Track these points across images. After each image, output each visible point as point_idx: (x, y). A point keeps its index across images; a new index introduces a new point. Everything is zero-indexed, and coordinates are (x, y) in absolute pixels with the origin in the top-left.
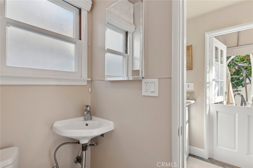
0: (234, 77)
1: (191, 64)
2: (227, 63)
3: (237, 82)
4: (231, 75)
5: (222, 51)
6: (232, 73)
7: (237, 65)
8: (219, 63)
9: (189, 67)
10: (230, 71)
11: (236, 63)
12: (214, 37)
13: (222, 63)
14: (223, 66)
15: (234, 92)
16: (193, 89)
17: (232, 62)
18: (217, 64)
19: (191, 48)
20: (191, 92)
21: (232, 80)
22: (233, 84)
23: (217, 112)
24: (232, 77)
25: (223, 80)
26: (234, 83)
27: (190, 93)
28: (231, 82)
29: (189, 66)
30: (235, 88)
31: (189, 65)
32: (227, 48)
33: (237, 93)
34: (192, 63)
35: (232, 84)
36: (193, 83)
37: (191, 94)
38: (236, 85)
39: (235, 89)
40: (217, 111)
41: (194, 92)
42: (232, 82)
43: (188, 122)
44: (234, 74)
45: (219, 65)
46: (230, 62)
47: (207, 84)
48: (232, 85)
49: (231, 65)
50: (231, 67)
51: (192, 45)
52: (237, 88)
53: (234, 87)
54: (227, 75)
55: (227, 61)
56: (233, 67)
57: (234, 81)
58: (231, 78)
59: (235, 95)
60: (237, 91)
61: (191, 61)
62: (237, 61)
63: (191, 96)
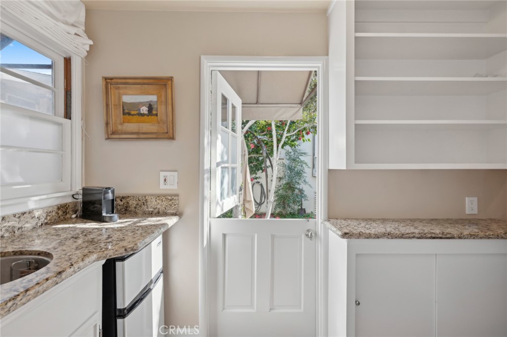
0: (253, 155)
1: (171, 124)
2: (242, 132)
3: (256, 164)
4: (249, 154)
5: (234, 107)
6: (251, 150)
7: (256, 137)
8: (230, 130)
9: (167, 133)
10: (248, 146)
11: (255, 134)
12: (219, 71)
13: (233, 130)
14: (236, 138)
15: (252, 180)
16: (175, 187)
17: (250, 132)
18: (227, 133)
19: (170, 85)
20: (171, 195)
21: (250, 161)
22: (251, 167)
23: (224, 235)
24: (250, 156)
25: (236, 163)
26: (253, 166)
27: (170, 198)
28: (249, 164)
29: (167, 129)
30: (254, 174)
31: (167, 127)
32: (242, 104)
33: (256, 181)
34: (173, 123)
35: (249, 167)
36: (176, 173)
37: (171, 200)
38: (254, 169)
39: (254, 176)
40: (224, 233)
41: (177, 195)
42: (251, 164)
43: (162, 272)
44: (253, 151)
45: (230, 134)
46: (247, 132)
47: (204, 175)
48: (250, 169)
49: (248, 137)
50: (248, 140)
51: (172, 77)
52: (256, 174)
53: (252, 172)
54: (244, 153)
55: (243, 128)
56: (251, 141)
57: (252, 163)
58: (249, 158)
59: (254, 184)
60: (256, 178)
61: (171, 119)
62: (256, 132)
63: (171, 205)
